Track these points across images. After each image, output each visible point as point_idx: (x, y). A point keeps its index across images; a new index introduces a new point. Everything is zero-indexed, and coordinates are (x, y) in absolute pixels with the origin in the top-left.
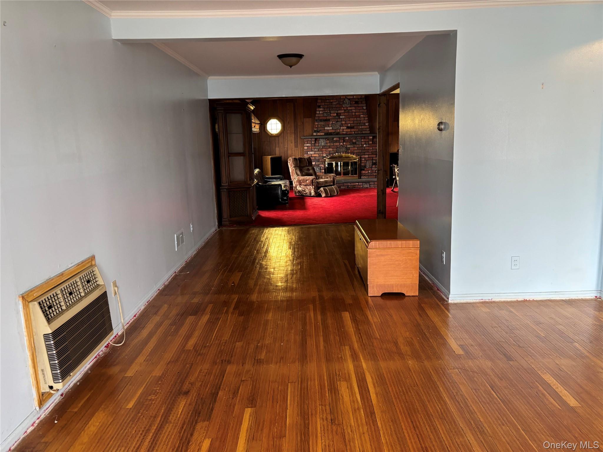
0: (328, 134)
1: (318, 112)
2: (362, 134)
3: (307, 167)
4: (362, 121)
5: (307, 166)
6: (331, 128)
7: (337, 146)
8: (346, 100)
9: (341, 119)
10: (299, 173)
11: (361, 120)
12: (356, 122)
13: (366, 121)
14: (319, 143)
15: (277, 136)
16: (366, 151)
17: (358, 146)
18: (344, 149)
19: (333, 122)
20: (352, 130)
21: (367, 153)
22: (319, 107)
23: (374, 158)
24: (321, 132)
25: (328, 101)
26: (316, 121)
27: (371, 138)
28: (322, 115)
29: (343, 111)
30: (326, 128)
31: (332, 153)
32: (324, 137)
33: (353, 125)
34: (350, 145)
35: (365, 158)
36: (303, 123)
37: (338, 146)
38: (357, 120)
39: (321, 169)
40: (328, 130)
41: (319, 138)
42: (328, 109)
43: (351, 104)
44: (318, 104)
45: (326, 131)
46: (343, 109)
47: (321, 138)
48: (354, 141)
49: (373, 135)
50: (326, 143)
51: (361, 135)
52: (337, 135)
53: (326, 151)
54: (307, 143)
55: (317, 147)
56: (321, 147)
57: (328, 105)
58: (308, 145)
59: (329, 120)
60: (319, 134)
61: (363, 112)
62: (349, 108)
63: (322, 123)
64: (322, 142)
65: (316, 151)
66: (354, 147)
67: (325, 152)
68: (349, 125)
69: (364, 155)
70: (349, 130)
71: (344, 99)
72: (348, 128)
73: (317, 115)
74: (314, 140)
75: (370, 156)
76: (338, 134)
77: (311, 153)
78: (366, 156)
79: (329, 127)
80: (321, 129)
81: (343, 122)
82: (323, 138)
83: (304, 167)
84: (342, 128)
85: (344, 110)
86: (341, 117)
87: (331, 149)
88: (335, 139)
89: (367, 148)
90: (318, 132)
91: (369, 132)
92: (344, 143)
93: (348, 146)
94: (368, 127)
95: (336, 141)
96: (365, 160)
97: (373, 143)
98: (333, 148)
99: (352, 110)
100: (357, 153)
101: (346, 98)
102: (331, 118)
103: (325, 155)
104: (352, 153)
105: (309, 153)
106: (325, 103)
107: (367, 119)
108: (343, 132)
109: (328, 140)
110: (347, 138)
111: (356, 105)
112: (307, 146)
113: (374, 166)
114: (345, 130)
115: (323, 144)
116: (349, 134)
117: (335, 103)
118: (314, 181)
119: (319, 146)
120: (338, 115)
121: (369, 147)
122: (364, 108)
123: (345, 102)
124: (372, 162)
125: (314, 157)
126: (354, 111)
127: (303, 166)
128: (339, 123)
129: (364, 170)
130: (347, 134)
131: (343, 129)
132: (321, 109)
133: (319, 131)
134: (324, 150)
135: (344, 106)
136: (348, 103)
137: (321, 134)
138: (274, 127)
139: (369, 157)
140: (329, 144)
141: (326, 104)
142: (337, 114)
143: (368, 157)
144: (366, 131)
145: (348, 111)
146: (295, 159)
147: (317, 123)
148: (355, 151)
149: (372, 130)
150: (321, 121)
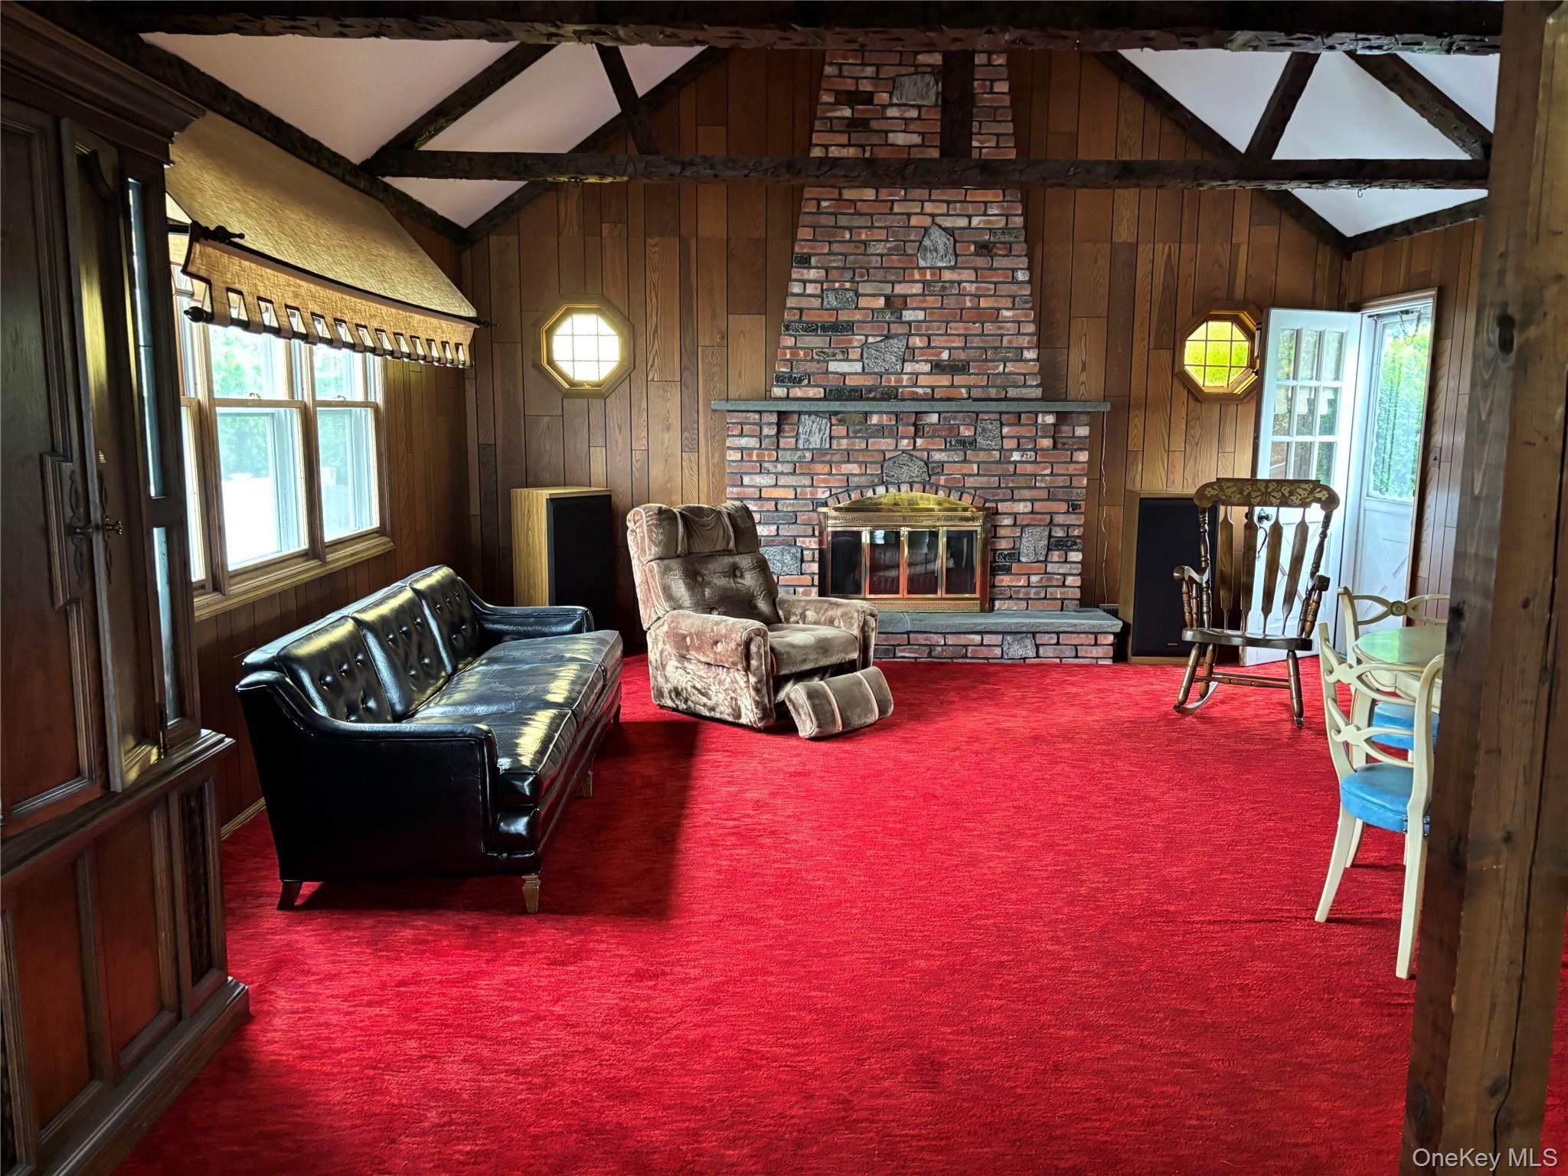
0: (839, 393)
1: (796, 288)
2: (1006, 399)
3: (727, 560)
4: (1005, 339)
5: (728, 552)
6: (857, 367)
7: (884, 452)
8: (936, 233)
9: (909, 323)
10: (680, 588)
11: (1002, 336)
12: (976, 342)
13: (1024, 341)
14: (797, 437)
15: (600, 393)
16: (1022, 482)
17: (982, 456)
18: (916, 470)
19: (871, 340)
20: (959, 380)
21: (1027, 494)
22: (805, 261)
23: (1058, 519)
24: (809, 385)
25: (847, 236)
26: (787, 328)
27: (1050, 419)
28: (816, 303)
29: (917, 289)
30: (833, 366)
31: (857, 487)
32: (824, 406)
33: (963, 356)
34: (945, 450)
35: (1015, 515)
36: (725, 336)
37: (888, 455)
38: (982, 334)
39: (802, 561)
40: (844, 375)
41: (800, 413)
42: (848, 275)
43: (956, 255)
44: (797, 249)
45: (833, 382)
46: (917, 277)
47: (810, 413)
48: (966, 432)
49: (1059, 407)
50: (831, 438)
51: (1003, 406)
52: (888, 399)
53: (830, 474)
54: (741, 435)
55: (787, 455)
56: (808, 455)
57: (845, 255)
58: (744, 442)
59: (849, 327)
60: (797, 392)
61: (1014, 297)
62: (947, 275)
63: (817, 341)
64: (813, 433)
65: (782, 473)
66: (965, 461)
67: (824, 481)
68: (945, 355)
69: (1012, 500)
70: (944, 380)
71: (926, 229)
72: (938, 367)
73: (791, 302)
74: (774, 418)
75: (1038, 506)
76: (891, 395)
77: (759, 480)
78: (1022, 507)
79: (847, 360)
80: (812, 367)
81: (917, 342)
82: (817, 413)
83: (713, 555)
84: (909, 367)
85: (924, 282)
86: (908, 315)
87: (854, 468)
88: (875, 419)
89: (1029, 469)
90: (797, 381)
91: (1038, 393)
92: (919, 441)
93: (937, 456)
94: (1034, 367)
95: (881, 431)
96: (1015, 525)
97: (1055, 447)
98: (866, 463)
99: (959, 283)
100: (976, 489)
101: (933, 222)
102: (858, 316)
103: (827, 494)
104: (957, 489)
105: (746, 480)
106: (830, 243)
107: (1031, 328)
108: (915, 385)
109: (841, 422)
110: (934, 418)
111: (981, 262)
112: (742, 449)
113: (1055, 556)
114: (922, 380)
115: (816, 441)
116: (941, 400)
117: (880, 248)
118: (753, 648)
119: (797, 449)
120: (895, 304)
121: (1035, 462)
122: (1022, 276)
123: (927, 242)
124: (1050, 536)
125: (770, 499)
126: (971, 288)
127: (707, 550)
128: (897, 345)
129: (1008, 570)
130: (933, 399)
131: (917, 375)
132: (813, 274)
133: (801, 380)
134: (820, 468)
135: (922, 263)
136: (941, 248)
137: (812, 392)
138: (585, 348)
139: (1032, 512)
140: (844, 442)
141: (836, 248)
142: (888, 298)
143: (1029, 509)
144: (1025, 386)
145: (944, 288)
146: (665, 517)
147: (789, 341)
148: (970, 482)
149: (1053, 383)
150: (811, 329)
